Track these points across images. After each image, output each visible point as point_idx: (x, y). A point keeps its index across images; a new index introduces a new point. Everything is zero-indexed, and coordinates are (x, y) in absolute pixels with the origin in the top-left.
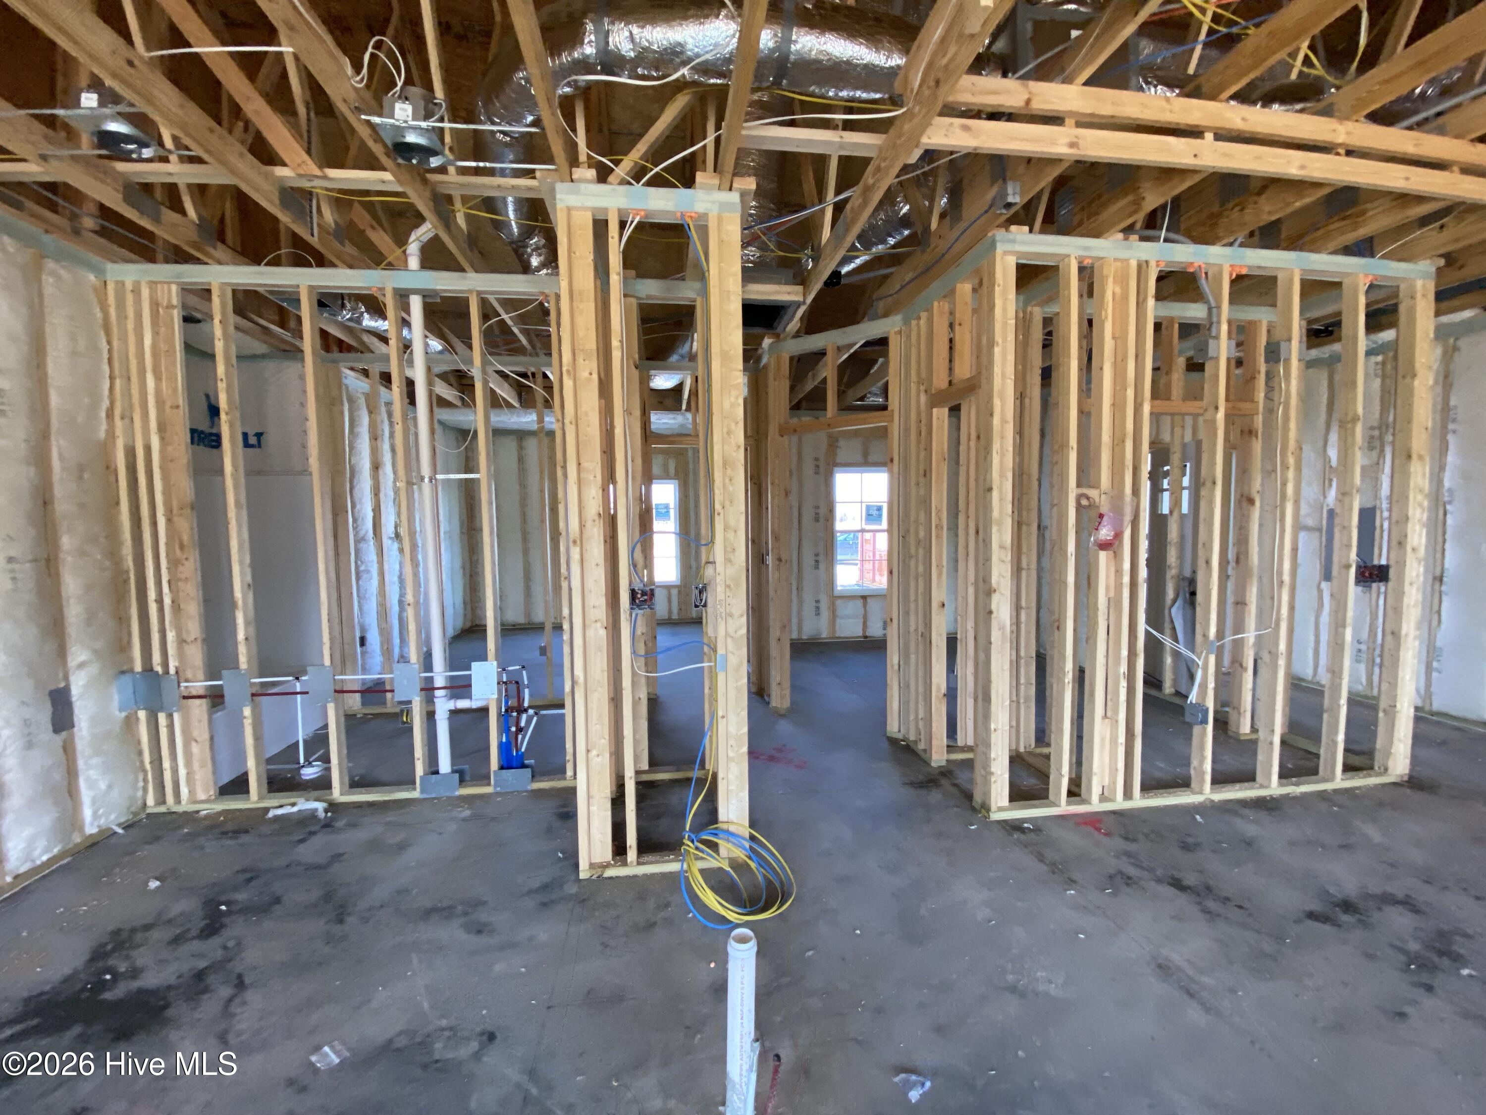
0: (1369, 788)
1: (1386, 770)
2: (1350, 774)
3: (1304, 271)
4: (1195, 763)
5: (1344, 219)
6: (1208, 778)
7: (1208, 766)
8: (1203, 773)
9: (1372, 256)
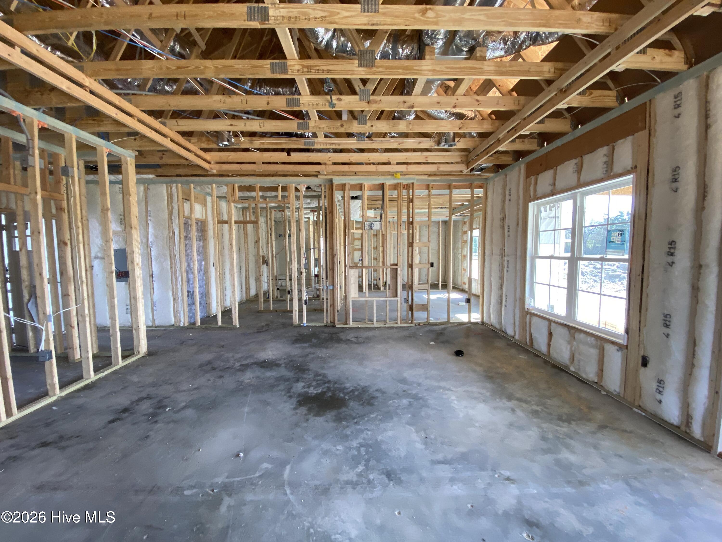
0: (133, 363)
1: (139, 352)
2: (125, 360)
3: (78, 137)
4: (49, 381)
5: (94, 120)
6: (57, 386)
7: (56, 380)
8: (54, 385)
9: (109, 141)
